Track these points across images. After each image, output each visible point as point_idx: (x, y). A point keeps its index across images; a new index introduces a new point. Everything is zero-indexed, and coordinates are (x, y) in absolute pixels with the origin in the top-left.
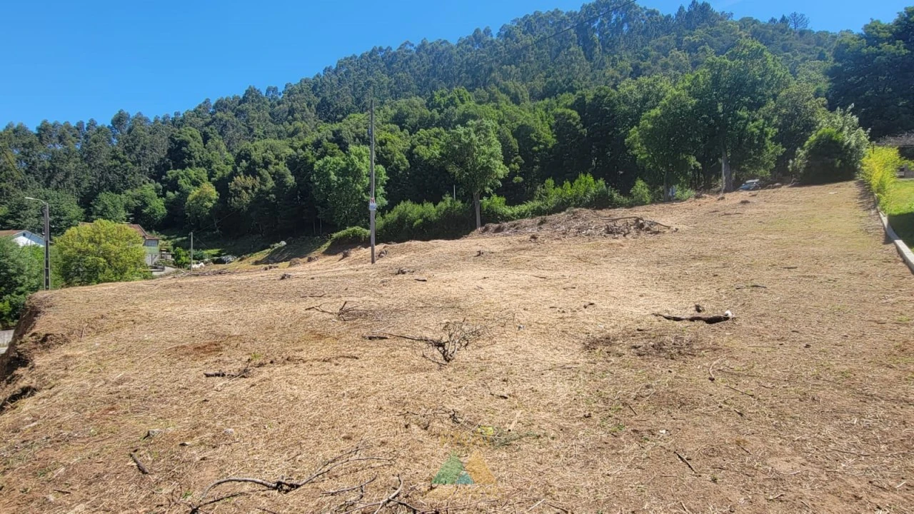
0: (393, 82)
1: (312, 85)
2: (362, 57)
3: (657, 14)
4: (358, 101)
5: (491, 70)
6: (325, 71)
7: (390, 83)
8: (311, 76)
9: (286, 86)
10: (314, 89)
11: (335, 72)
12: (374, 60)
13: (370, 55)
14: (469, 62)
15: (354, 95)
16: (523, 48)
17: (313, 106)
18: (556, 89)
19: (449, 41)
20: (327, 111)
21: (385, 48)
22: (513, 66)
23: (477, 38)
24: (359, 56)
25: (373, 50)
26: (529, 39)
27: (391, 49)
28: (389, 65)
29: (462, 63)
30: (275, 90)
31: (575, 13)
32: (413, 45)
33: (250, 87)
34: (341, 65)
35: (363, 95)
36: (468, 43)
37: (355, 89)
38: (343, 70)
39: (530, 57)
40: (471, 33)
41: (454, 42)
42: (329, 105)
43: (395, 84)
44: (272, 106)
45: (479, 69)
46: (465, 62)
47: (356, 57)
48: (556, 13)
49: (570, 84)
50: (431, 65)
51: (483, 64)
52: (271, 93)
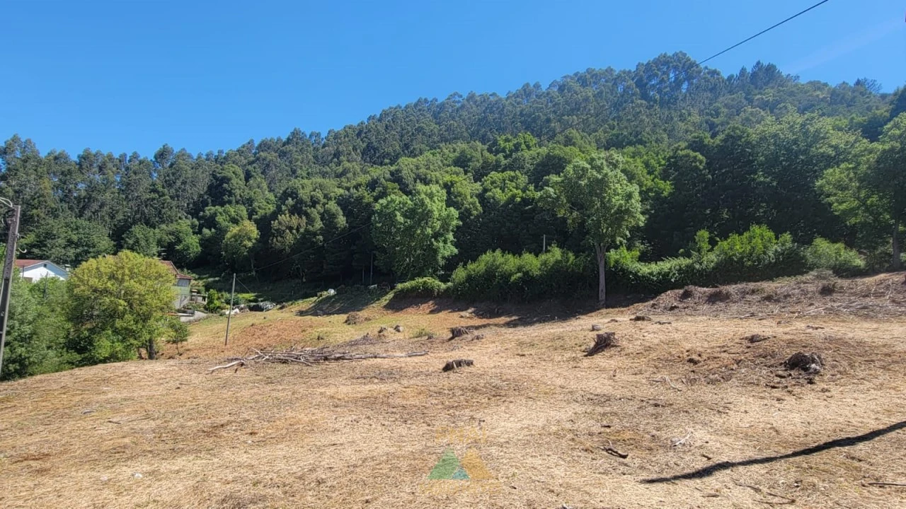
0: (444, 129)
1: (357, 132)
2: (407, 107)
3: (718, 74)
4: (406, 146)
5: (548, 120)
6: (369, 119)
7: (440, 130)
8: (355, 123)
9: (329, 132)
10: (359, 135)
11: (380, 120)
12: (420, 110)
13: (416, 105)
14: (524, 113)
15: (401, 141)
16: (583, 100)
17: (359, 151)
18: (622, 142)
19: (498, 94)
20: (372, 154)
21: (429, 99)
22: (575, 117)
23: (526, 92)
24: (403, 106)
25: (419, 101)
26: (590, 92)
27: (436, 100)
28: (435, 116)
29: (515, 114)
30: (318, 135)
31: (630, 72)
32: (461, 96)
33: (295, 129)
34: (385, 114)
35: (412, 140)
36: (518, 97)
37: (402, 136)
38: (389, 119)
39: (590, 110)
40: (520, 87)
41: (503, 96)
42: (375, 149)
43: (445, 131)
44: (316, 149)
45: (534, 120)
46: (518, 113)
47: (400, 108)
48: (610, 70)
49: (639, 137)
50: (483, 115)
51: (541, 114)
52: (314, 138)
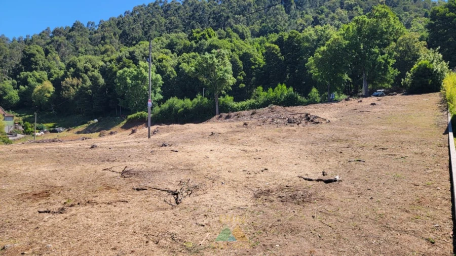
0: (168, 22)
1: (117, 22)
2: (149, 6)
4: (146, 33)
5: (228, 17)
6: (125, 13)
7: (166, 23)
9: (100, 22)
10: (118, 24)
11: (132, 14)
12: (156, 8)
13: (154, 5)
14: (215, 12)
15: (143, 29)
16: (248, 5)
17: (117, 35)
18: (267, 31)
20: (126, 39)
22: (241, 16)
24: (147, 5)
25: (156, 2)
27: (167, 2)
28: (166, 11)
29: (211, 12)
30: (93, 24)
33: (76, 21)
34: (135, 10)
35: (149, 30)
37: (144, 26)
38: (136, 14)
39: (252, 11)
42: (128, 35)
43: (169, 24)
44: (91, 34)
45: (221, 16)
47: (145, 6)
49: (276, 28)
50: (192, 13)
51: (224, 13)
52: (90, 26)
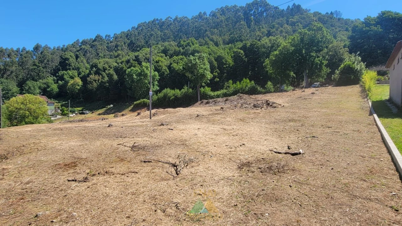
0: (163, 34)
1: (126, 35)
2: (149, 23)
3: (278, 9)
4: (147, 42)
5: (206, 31)
6: (132, 28)
7: (161, 35)
8: (126, 31)
9: (114, 34)
10: (127, 36)
11: (137, 29)
12: (154, 24)
13: (153, 22)
14: (197, 27)
15: (145, 39)
16: (220, 21)
17: (126, 44)
18: (234, 40)
19: (188, 17)
20: (133, 47)
21: (159, 19)
22: (216, 29)
23: (200, 16)
25: (154, 20)
26: (223, 18)
27: (162, 20)
28: (161, 27)
29: (193, 27)
30: (109, 36)
31: (243, 7)
32: (172, 18)
33: (98, 35)
34: (139, 26)
35: (149, 40)
36: (196, 18)
38: (140, 29)
39: (223, 26)
40: (197, 14)
41: (190, 18)
42: (134, 44)
44: (108, 43)
45: (200, 30)
46: (195, 27)
47: (146, 23)
48: (235, 6)
49: (241, 38)
50: (180, 27)
51: (203, 28)
52: (107, 38)
